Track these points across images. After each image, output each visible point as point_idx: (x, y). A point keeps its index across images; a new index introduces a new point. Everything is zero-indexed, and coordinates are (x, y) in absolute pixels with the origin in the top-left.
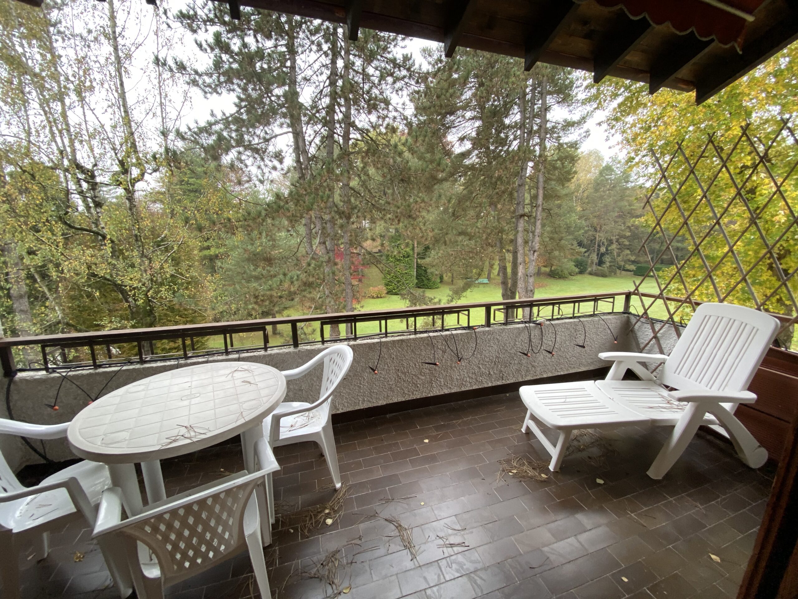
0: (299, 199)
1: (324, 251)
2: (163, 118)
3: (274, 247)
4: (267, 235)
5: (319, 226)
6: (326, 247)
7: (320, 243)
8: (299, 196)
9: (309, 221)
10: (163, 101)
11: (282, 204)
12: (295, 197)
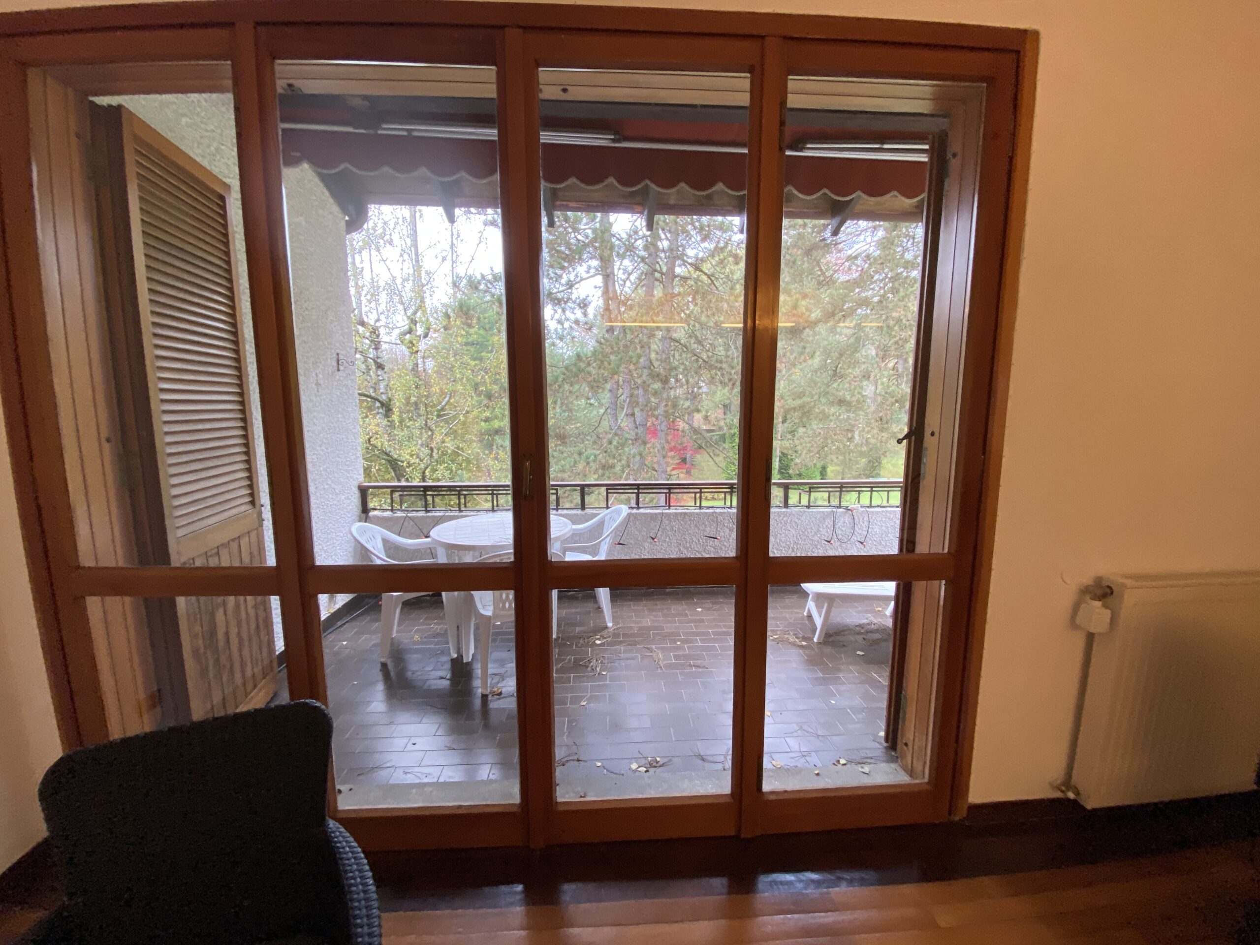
0: (603, 359)
1: (631, 425)
2: (453, 262)
3: (569, 420)
4: (562, 403)
5: (627, 392)
6: (635, 421)
7: (627, 415)
8: (603, 356)
9: (615, 386)
10: (455, 242)
11: (582, 365)
12: (600, 356)
